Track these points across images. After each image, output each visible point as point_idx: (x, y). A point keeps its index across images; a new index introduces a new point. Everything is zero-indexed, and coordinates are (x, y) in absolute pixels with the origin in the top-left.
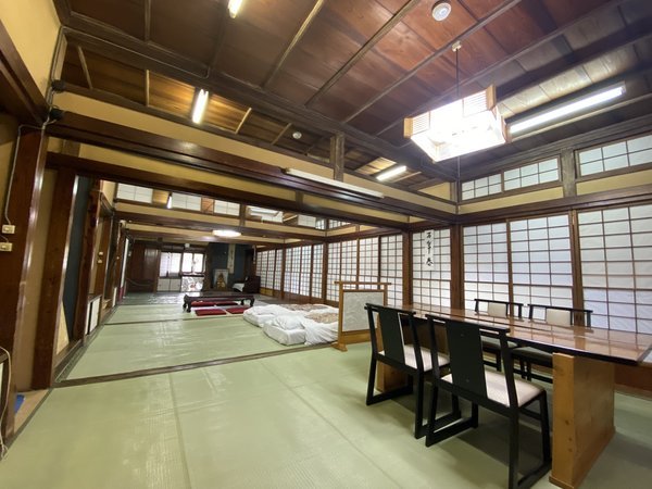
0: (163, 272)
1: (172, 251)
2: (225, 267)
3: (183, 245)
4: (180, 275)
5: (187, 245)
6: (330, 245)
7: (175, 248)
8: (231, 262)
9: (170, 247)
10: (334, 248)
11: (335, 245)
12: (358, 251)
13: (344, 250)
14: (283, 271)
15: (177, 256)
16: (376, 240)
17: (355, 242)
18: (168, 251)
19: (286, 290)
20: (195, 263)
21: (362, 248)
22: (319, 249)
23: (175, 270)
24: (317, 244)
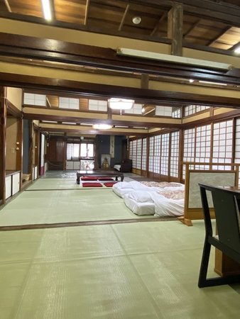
0: (69, 157)
1: (74, 143)
2: (108, 153)
3: (79, 138)
4: (80, 159)
5: (82, 138)
6: (186, 132)
7: (75, 140)
8: (112, 149)
9: (72, 140)
10: (189, 134)
11: (190, 131)
12: (212, 135)
13: (198, 135)
14: (148, 155)
15: (77, 146)
16: (230, 123)
17: (209, 127)
18: (71, 143)
19: (150, 170)
20: (88, 150)
21: (216, 132)
22: (176, 135)
23: (76, 155)
24: (175, 131)
